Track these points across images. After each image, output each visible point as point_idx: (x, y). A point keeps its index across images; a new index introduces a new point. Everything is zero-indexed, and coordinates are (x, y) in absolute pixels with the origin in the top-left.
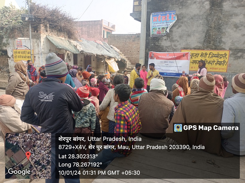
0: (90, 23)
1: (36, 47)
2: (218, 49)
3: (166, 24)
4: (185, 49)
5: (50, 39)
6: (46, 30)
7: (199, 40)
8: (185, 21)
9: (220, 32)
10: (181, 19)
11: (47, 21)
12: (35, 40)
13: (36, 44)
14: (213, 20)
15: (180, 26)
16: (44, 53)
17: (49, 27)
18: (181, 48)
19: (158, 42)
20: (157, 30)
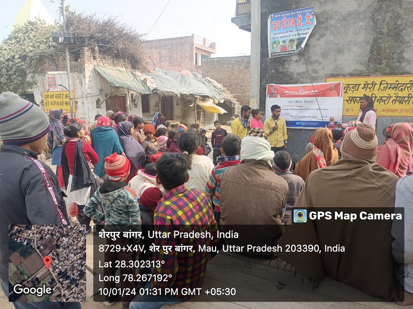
1: (79, 85)
2: (396, 74)
3: (296, 33)
4: (333, 76)
5: (100, 72)
6: (94, 57)
7: (359, 59)
8: (332, 26)
9: (399, 41)
10: (323, 23)
11: (95, 41)
12: (76, 75)
13: (78, 81)
14: (385, 19)
15: (322, 36)
16: (91, 95)
17: (98, 51)
18: (325, 75)
19: (283, 67)
20: (281, 44)
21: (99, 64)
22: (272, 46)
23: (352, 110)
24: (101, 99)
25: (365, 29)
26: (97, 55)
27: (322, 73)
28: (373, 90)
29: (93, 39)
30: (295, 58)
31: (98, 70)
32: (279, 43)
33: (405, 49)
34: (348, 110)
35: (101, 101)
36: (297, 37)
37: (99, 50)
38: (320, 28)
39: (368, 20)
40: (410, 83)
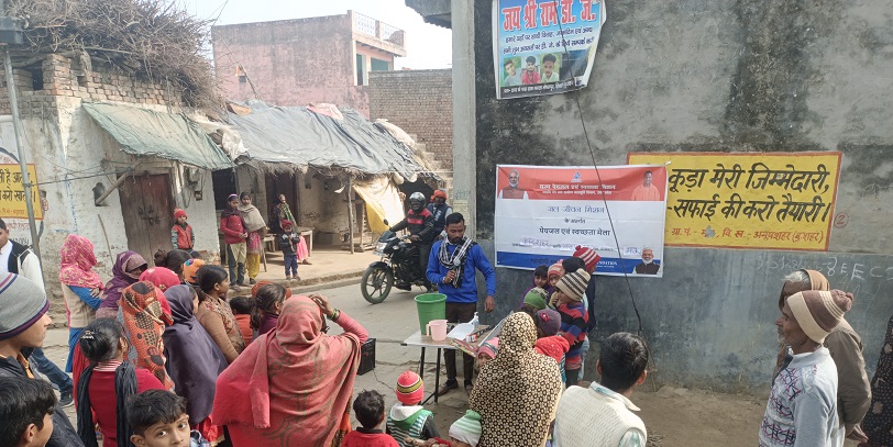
0: (305, 27)
1: (45, 151)
2: (787, 149)
3: (559, 39)
4: (645, 148)
5: (97, 117)
6: (80, 78)
7: (703, 109)
8: (643, 25)
9: (797, 68)
10: (622, 16)
11: (79, 38)
12: (36, 124)
13: (42, 141)
14: (765, 12)
15: (620, 48)
16: (78, 175)
17: (89, 64)
18: (627, 146)
19: (529, 122)
20: (524, 65)
21: (94, 96)
22: (502, 69)
23: (687, 231)
24: (105, 184)
25: (719, 36)
26: (89, 74)
27: (619, 141)
28: (735, 186)
29: (75, 32)
30: (557, 102)
31: (90, 111)
32: (520, 63)
33: (810, 90)
34: (676, 232)
35: (107, 187)
36: (561, 49)
37: (92, 61)
38: (616, 29)
39: (726, 14)
40: (819, 173)
